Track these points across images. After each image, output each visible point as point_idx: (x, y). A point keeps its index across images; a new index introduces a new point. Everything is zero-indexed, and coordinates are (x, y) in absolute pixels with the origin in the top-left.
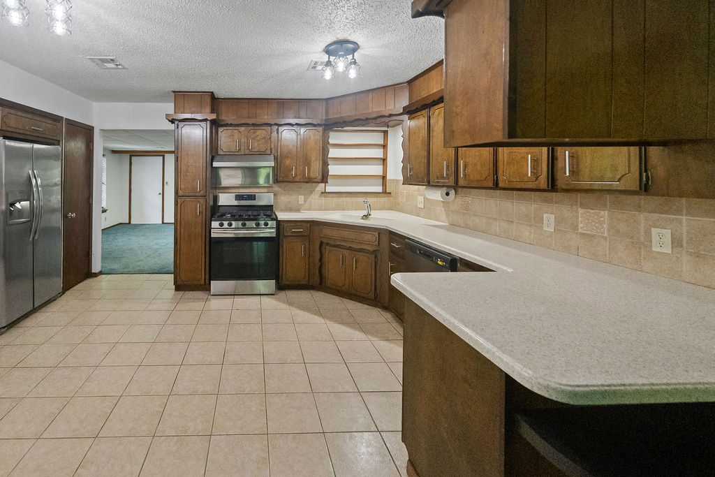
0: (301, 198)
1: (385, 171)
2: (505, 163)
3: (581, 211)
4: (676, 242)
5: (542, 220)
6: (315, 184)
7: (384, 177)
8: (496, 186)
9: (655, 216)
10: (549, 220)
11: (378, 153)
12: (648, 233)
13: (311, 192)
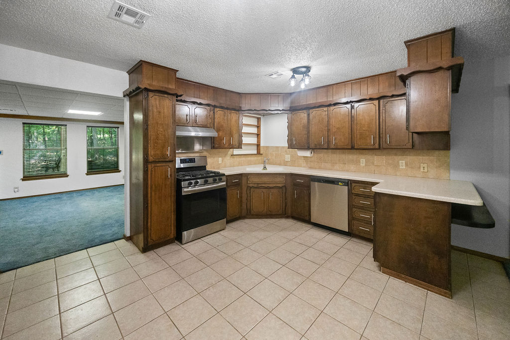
0: (220, 159)
1: (259, 141)
2: (358, 138)
3: (375, 157)
4: (406, 165)
5: (360, 162)
6: (228, 150)
7: (258, 145)
8: (353, 148)
9: (400, 157)
10: (363, 162)
11: (255, 130)
12: (398, 163)
13: (226, 155)
